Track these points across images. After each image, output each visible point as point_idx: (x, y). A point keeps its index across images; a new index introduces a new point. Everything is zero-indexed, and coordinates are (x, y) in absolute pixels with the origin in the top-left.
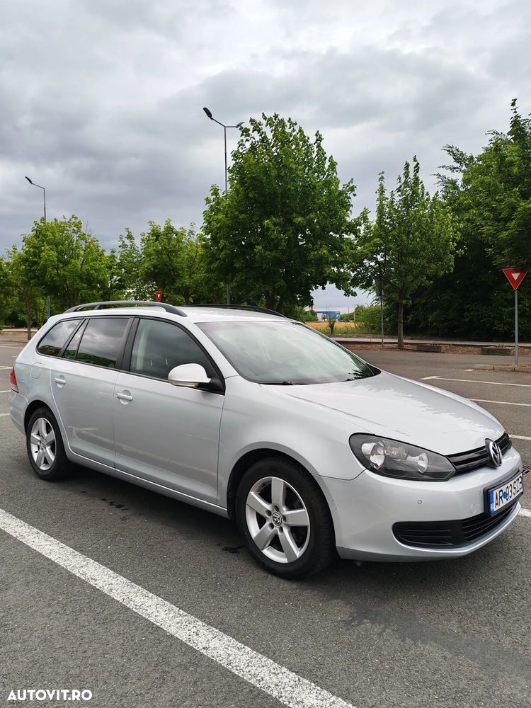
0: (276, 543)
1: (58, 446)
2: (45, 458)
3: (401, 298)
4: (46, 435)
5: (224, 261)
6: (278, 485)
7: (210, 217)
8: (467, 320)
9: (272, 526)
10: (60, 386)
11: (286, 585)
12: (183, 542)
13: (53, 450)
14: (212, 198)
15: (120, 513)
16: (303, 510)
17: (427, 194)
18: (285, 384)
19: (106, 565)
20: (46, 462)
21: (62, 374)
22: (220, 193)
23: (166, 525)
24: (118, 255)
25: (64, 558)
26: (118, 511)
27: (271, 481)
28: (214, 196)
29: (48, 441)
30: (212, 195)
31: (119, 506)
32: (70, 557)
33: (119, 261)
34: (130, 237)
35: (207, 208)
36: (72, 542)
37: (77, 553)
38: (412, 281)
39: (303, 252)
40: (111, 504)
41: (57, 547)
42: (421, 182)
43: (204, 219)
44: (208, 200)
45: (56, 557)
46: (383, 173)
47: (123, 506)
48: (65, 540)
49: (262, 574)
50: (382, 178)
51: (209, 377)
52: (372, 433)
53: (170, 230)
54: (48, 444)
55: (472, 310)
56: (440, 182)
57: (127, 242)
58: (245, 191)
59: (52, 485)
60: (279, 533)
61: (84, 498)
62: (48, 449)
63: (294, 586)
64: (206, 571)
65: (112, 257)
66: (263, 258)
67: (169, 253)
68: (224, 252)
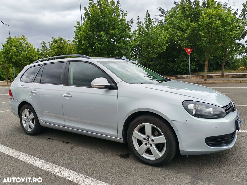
0: (148, 151)
1: (35, 120)
2: (29, 125)
3: (147, 61)
4: (29, 116)
5: (84, 49)
6: (148, 127)
7: (77, 33)
8: (168, 68)
9: (146, 144)
10: (34, 94)
11: (155, 169)
12: (102, 155)
13: (33, 122)
14: (77, 26)
15: (68, 146)
16: (162, 136)
17: (155, 24)
18: (142, 84)
19: (71, 169)
20: (30, 127)
21: (35, 89)
22: (81, 24)
23: (92, 149)
24: (40, 50)
25: (50, 168)
26: (68, 145)
27: (145, 125)
28: (78, 25)
29: (30, 118)
30: (77, 25)
31: (67, 143)
32: (53, 168)
33: (41, 53)
34: (44, 43)
35: (75, 30)
36: (52, 160)
37: (55, 165)
38: (151, 55)
39: (113, 46)
40: (63, 142)
41: (45, 164)
42: (152, 20)
43: (75, 34)
44: (75, 27)
45: (47, 168)
46: (139, 16)
47: (69, 143)
48: (48, 160)
49: (143, 165)
50: (138, 19)
51: (109, 83)
52: (192, 100)
53: (61, 39)
54: (30, 120)
55: (170, 65)
56: (156, 21)
57: (44, 45)
58: (90, 22)
59: (34, 137)
60: (151, 148)
61: (50, 141)
62: (31, 122)
63: (159, 169)
64: (118, 167)
65: (38, 51)
66: (99, 48)
67: (61, 48)
68: (84, 46)
